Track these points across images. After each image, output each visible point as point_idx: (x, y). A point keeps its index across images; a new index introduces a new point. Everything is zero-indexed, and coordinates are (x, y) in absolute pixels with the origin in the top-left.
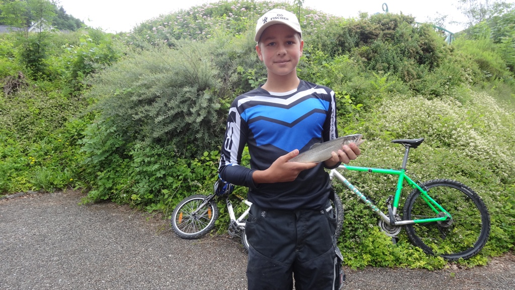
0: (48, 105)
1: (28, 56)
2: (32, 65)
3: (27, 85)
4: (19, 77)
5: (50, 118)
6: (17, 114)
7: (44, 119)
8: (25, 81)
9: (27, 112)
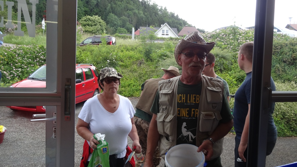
0: (149, 70)
1: (146, 53)
2: (147, 56)
3: (144, 63)
4: (142, 60)
5: (149, 75)
6: (140, 73)
7: (147, 75)
8: (144, 62)
9: (142, 72)
